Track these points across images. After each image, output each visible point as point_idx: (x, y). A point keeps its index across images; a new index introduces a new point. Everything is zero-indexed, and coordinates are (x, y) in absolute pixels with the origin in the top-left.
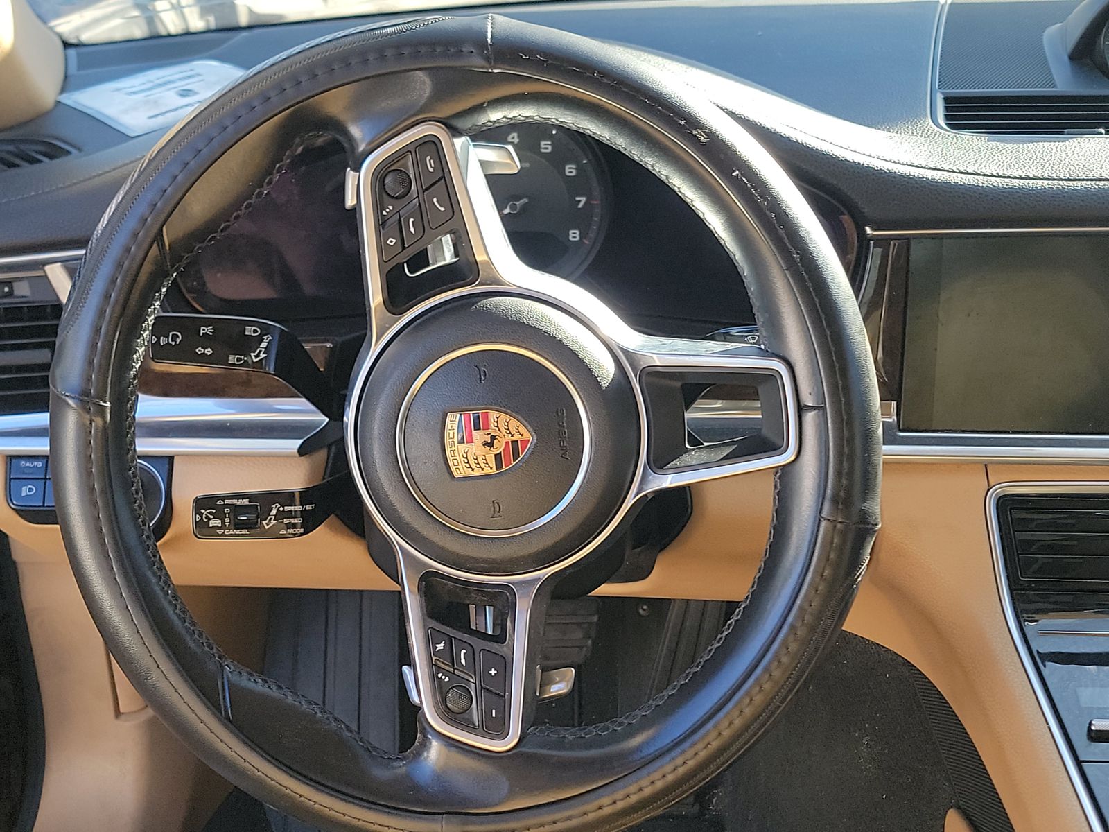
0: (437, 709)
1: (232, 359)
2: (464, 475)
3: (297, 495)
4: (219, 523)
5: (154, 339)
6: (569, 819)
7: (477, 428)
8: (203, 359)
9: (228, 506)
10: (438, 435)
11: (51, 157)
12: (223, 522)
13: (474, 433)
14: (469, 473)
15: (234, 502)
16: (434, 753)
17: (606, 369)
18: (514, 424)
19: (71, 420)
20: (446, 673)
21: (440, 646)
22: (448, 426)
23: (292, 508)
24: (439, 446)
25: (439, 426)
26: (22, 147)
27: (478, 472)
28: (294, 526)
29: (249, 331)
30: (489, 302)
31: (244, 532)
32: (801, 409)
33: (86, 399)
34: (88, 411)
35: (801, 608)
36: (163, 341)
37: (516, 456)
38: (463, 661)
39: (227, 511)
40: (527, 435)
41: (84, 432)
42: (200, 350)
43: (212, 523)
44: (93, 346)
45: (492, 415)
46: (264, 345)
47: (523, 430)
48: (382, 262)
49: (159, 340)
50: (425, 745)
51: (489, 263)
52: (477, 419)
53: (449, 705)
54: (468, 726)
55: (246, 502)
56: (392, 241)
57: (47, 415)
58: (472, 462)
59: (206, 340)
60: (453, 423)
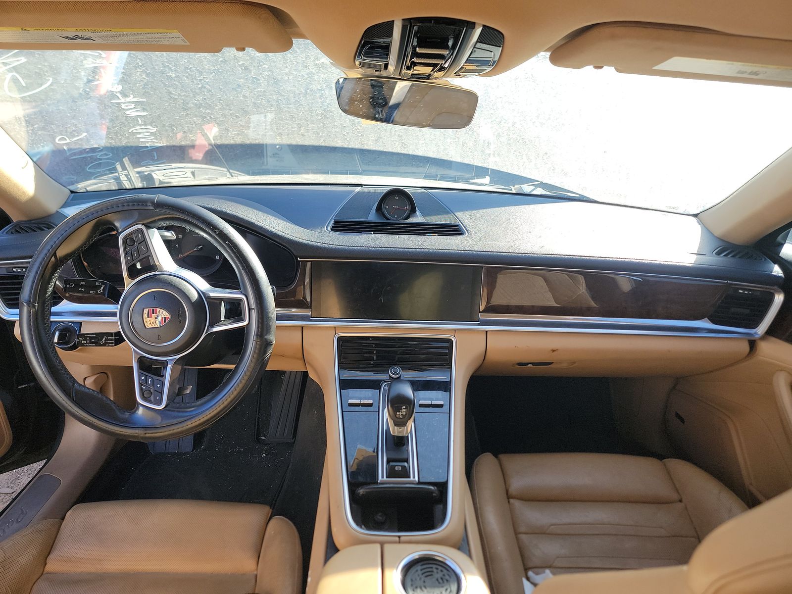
0: (140, 396)
1: (91, 292)
2: (150, 327)
3: (113, 334)
4: (85, 342)
5: (65, 286)
6: (178, 428)
7: (153, 313)
8: (81, 292)
9: (88, 337)
10: (141, 316)
11: (49, 229)
12: (87, 342)
13: (152, 315)
14: (151, 326)
15: (91, 335)
16: (141, 411)
17: (194, 296)
18: (164, 312)
19: (25, 309)
20: (144, 386)
21: (143, 378)
22: (144, 313)
23: (112, 338)
24: (142, 319)
25: (142, 313)
26: (40, 225)
27: (154, 326)
28: (112, 343)
29: (97, 284)
30: (159, 276)
31: (94, 345)
32: (250, 309)
33: (29, 303)
34: (30, 306)
35: (248, 366)
36: (68, 286)
37: (165, 322)
38: (150, 382)
39: (88, 338)
40: (169, 316)
41: (29, 312)
42: (80, 289)
43: (83, 342)
44: (32, 287)
45: (158, 309)
46: (102, 288)
47: (167, 314)
48: (127, 264)
49: (66, 286)
50: (138, 408)
51: (160, 265)
52: (153, 310)
53: (145, 396)
54: (150, 402)
55: (95, 336)
56: (129, 258)
57: (19, 310)
58: (152, 323)
59: (82, 286)
60: (146, 311)
